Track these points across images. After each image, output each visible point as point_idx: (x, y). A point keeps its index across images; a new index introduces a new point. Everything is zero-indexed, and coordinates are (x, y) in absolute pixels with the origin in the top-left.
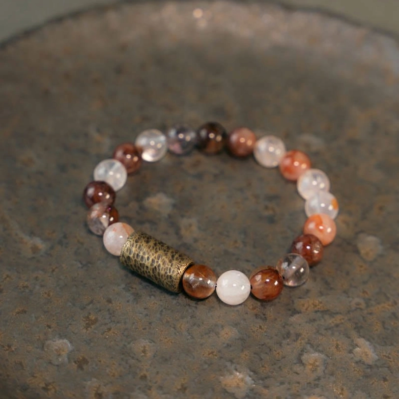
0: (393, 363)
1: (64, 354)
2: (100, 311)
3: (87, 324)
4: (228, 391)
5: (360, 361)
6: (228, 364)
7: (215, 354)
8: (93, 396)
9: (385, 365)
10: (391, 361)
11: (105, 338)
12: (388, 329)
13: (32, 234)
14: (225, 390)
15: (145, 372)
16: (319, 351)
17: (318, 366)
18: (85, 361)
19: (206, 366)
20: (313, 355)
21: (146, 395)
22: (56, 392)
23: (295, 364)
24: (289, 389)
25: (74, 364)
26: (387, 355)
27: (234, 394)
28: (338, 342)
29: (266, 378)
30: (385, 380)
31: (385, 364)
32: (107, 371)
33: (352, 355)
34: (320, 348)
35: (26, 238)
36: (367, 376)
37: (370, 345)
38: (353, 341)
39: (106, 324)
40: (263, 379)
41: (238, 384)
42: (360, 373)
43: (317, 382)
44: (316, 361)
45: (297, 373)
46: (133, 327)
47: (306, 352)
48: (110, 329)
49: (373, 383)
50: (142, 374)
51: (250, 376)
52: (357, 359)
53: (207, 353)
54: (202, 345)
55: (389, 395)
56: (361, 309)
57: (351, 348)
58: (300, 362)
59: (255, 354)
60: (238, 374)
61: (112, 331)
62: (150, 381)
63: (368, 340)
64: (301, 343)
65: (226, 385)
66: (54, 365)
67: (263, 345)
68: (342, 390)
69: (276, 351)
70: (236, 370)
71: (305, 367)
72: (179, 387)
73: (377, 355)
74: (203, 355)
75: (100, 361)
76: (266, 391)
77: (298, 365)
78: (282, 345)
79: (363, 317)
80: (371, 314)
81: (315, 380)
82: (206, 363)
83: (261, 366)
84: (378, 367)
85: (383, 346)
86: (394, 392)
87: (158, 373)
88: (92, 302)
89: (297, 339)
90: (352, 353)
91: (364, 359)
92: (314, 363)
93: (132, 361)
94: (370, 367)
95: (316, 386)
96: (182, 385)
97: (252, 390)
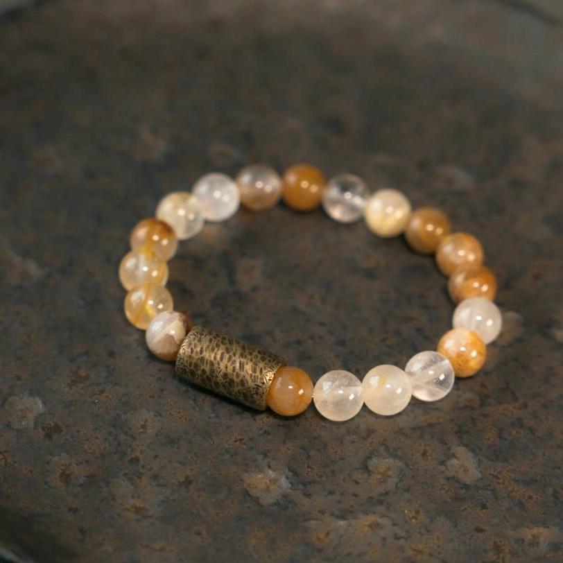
0: (501, 485)
1: (31, 417)
2: (95, 366)
3: (73, 381)
4: (251, 493)
5: (454, 477)
6: (260, 458)
7: (243, 442)
8: (57, 476)
9: (489, 488)
10: (499, 484)
11: (94, 402)
12: (506, 439)
13: (26, 254)
14: (247, 492)
15: (138, 454)
16: (396, 457)
17: (390, 477)
18: (57, 429)
19: (227, 457)
20: (386, 460)
21: (132, 484)
22: (6, 464)
23: (358, 469)
24: (339, 502)
25: (41, 430)
26: (495, 474)
27: (258, 498)
28: (427, 448)
29: (310, 483)
30: (484, 507)
31: (489, 485)
32: (86, 446)
33: (443, 468)
34: (399, 453)
35: (17, 260)
36: (458, 499)
37: (474, 458)
38: (449, 449)
39: (98, 384)
40: (304, 484)
41: (268, 487)
42: (450, 493)
43: (383, 498)
44: (389, 469)
45: (357, 483)
46: (137, 393)
47: (376, 456)
48: (102, 392)
49: (465, 509)
50: (133, 456)
51: (287, 478)
52: (450, 474)
53: (233, 440)
54: (228, 427)
55: (484, 527)
56: (472, 408)
57: (444, 458)
58: (365, 468)
59: (301, 448)
60: (271, 472)
61: (105, 394)
62: (143, 467)
63: (473, 451)
64: (371, 443)
65: (249, 485)
66: (13, 429)
67: (316, 438)
68: (417, 512)
69: (333, 449)
70: (269, 467)
71: (370, 475)
72: (182, 479)
73: (481, 472)
74: (228, 441)
75: (78, 432)
76: (305, 501)
77: (361, 471)
78: (344, 442)
79: (473, 419)
80: (485, 416)
81: (381, 495)
82: (228, 451)
83: (306, 466)
84: (477, 488)
85: (493, 461)
86: (492, 525)
87: (156, 457)
88: (86, 353)
89: (368, 436)
90: (445, 465)
91: (461, 476)
92: (386, 471)
93: (122, 437)
94: (466, 487)
95: (381, 502)
96: (187, 478)
97: (285, 496)
